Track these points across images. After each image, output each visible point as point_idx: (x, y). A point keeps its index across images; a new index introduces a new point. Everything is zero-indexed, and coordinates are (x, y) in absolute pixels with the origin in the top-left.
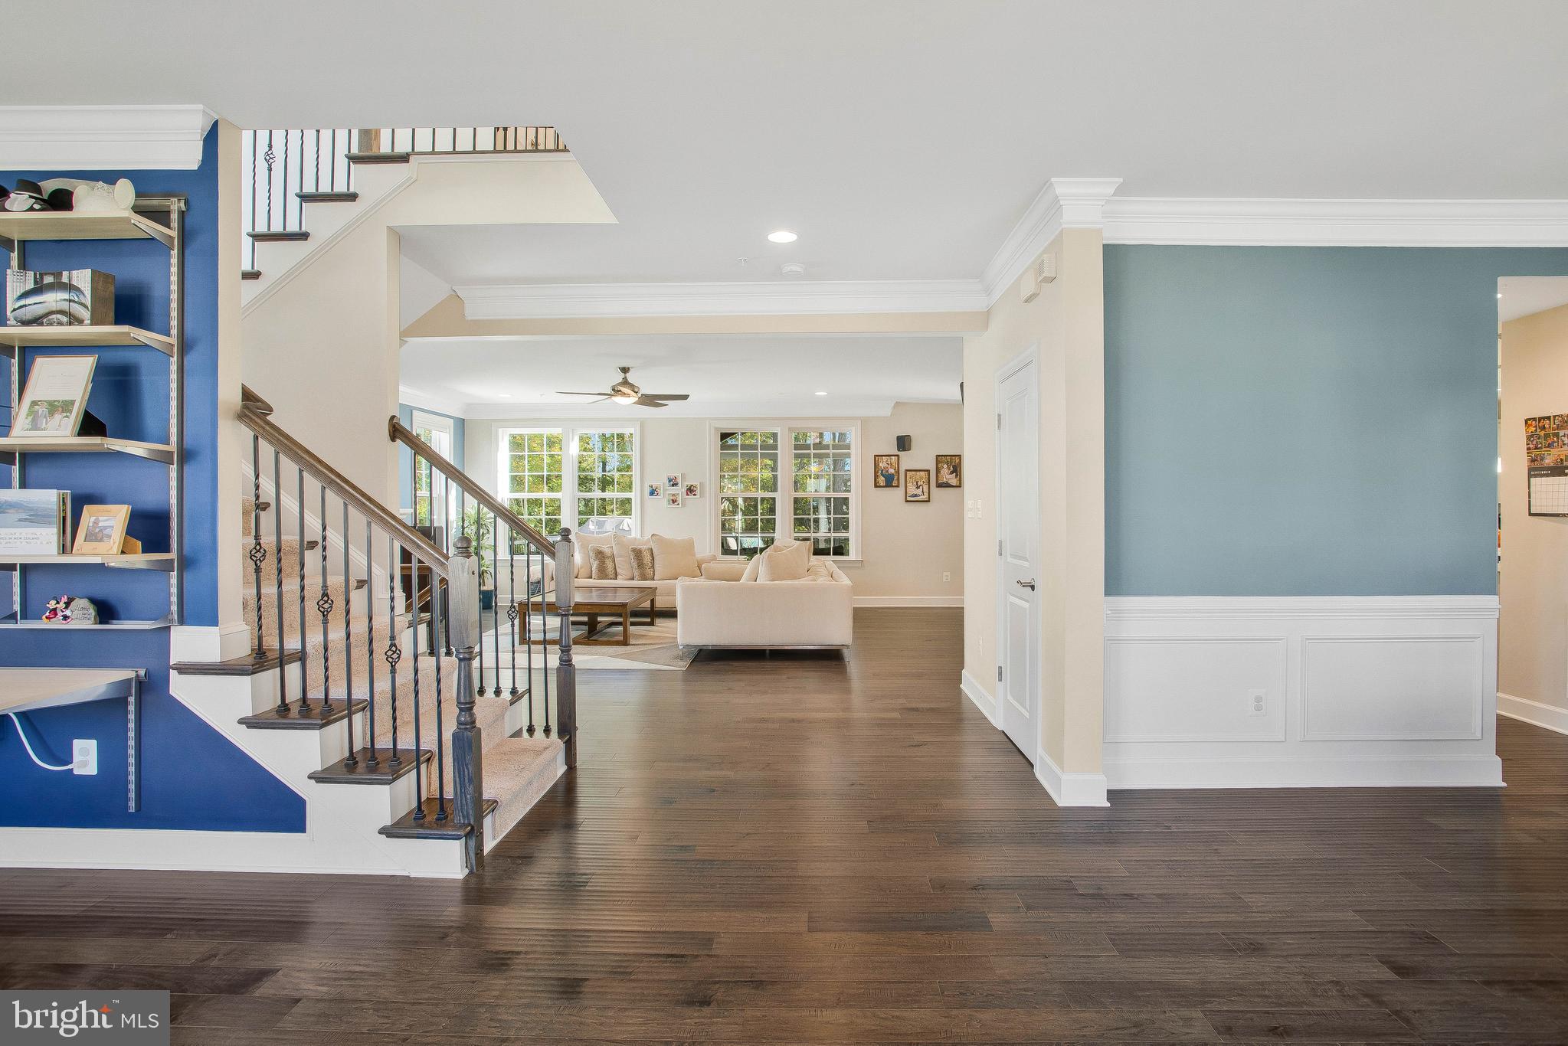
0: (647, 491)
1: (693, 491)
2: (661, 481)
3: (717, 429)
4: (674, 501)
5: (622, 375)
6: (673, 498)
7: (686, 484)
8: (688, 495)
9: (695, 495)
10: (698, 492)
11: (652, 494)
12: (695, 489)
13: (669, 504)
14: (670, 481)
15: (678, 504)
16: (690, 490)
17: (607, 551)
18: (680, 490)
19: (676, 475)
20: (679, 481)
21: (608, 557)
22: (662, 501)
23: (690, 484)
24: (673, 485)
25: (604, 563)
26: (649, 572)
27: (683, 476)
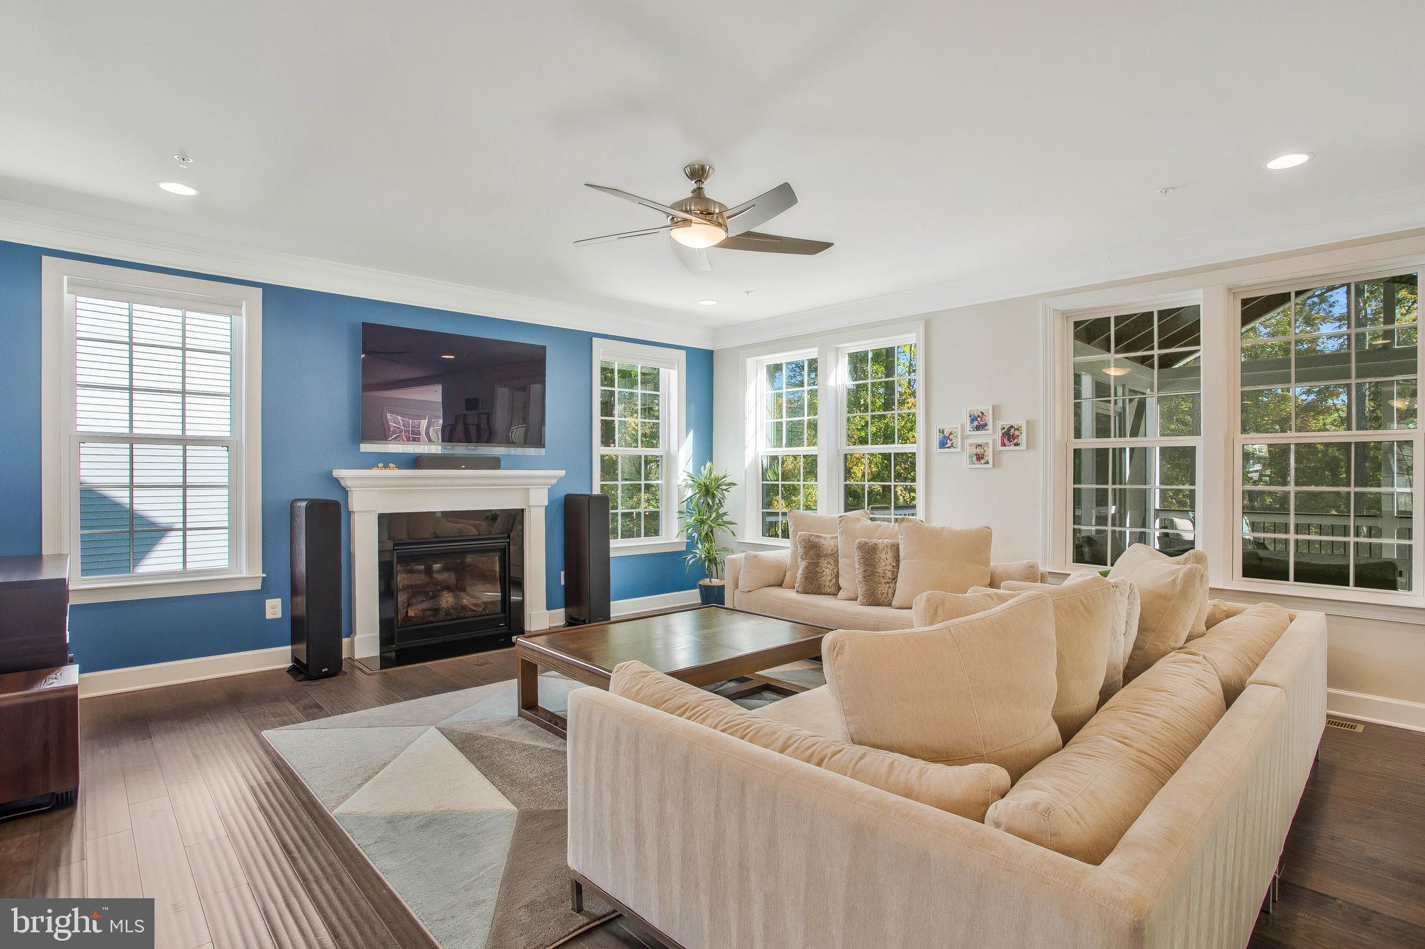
0: (936, 438)
1: (1014, 437)
2: (957, 422)
3: (1065, 315)
4: (979, 457)
5: (693, 185)
6: (979, 451)
7: (1000, 424)
8: (1003, 445)
9: (1017, 444)
10: (1023, 439)
11: (943, 445)
12: (1017, 433)
13: (972, 463)
14: (972, 421)
15: (987, 463)
16: (1009, 436)
17: (827, 542)
18: (991, 437)
19: (982, 408)
20: (989, 419)
21: (826, 556)
22: (960, 458)
23: (1007, 423)
24: (978, 428)
25: (817, 564)
26: (883, 588)
27: (996, 410)
